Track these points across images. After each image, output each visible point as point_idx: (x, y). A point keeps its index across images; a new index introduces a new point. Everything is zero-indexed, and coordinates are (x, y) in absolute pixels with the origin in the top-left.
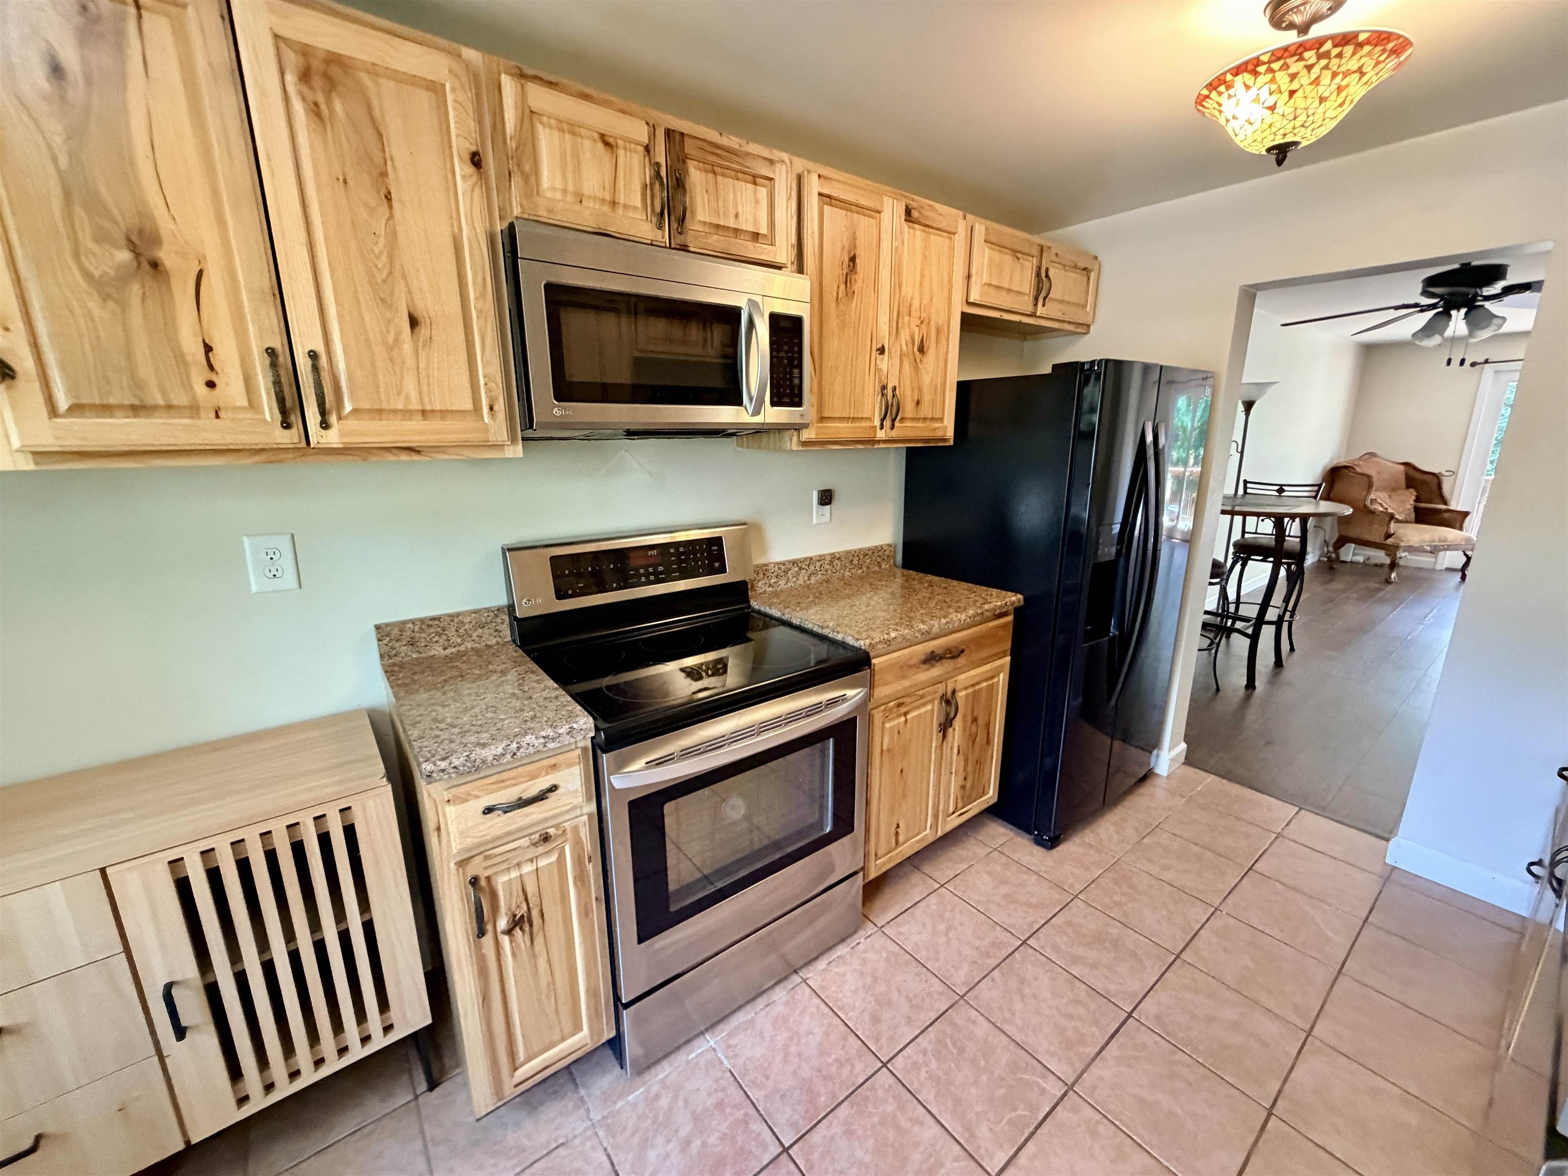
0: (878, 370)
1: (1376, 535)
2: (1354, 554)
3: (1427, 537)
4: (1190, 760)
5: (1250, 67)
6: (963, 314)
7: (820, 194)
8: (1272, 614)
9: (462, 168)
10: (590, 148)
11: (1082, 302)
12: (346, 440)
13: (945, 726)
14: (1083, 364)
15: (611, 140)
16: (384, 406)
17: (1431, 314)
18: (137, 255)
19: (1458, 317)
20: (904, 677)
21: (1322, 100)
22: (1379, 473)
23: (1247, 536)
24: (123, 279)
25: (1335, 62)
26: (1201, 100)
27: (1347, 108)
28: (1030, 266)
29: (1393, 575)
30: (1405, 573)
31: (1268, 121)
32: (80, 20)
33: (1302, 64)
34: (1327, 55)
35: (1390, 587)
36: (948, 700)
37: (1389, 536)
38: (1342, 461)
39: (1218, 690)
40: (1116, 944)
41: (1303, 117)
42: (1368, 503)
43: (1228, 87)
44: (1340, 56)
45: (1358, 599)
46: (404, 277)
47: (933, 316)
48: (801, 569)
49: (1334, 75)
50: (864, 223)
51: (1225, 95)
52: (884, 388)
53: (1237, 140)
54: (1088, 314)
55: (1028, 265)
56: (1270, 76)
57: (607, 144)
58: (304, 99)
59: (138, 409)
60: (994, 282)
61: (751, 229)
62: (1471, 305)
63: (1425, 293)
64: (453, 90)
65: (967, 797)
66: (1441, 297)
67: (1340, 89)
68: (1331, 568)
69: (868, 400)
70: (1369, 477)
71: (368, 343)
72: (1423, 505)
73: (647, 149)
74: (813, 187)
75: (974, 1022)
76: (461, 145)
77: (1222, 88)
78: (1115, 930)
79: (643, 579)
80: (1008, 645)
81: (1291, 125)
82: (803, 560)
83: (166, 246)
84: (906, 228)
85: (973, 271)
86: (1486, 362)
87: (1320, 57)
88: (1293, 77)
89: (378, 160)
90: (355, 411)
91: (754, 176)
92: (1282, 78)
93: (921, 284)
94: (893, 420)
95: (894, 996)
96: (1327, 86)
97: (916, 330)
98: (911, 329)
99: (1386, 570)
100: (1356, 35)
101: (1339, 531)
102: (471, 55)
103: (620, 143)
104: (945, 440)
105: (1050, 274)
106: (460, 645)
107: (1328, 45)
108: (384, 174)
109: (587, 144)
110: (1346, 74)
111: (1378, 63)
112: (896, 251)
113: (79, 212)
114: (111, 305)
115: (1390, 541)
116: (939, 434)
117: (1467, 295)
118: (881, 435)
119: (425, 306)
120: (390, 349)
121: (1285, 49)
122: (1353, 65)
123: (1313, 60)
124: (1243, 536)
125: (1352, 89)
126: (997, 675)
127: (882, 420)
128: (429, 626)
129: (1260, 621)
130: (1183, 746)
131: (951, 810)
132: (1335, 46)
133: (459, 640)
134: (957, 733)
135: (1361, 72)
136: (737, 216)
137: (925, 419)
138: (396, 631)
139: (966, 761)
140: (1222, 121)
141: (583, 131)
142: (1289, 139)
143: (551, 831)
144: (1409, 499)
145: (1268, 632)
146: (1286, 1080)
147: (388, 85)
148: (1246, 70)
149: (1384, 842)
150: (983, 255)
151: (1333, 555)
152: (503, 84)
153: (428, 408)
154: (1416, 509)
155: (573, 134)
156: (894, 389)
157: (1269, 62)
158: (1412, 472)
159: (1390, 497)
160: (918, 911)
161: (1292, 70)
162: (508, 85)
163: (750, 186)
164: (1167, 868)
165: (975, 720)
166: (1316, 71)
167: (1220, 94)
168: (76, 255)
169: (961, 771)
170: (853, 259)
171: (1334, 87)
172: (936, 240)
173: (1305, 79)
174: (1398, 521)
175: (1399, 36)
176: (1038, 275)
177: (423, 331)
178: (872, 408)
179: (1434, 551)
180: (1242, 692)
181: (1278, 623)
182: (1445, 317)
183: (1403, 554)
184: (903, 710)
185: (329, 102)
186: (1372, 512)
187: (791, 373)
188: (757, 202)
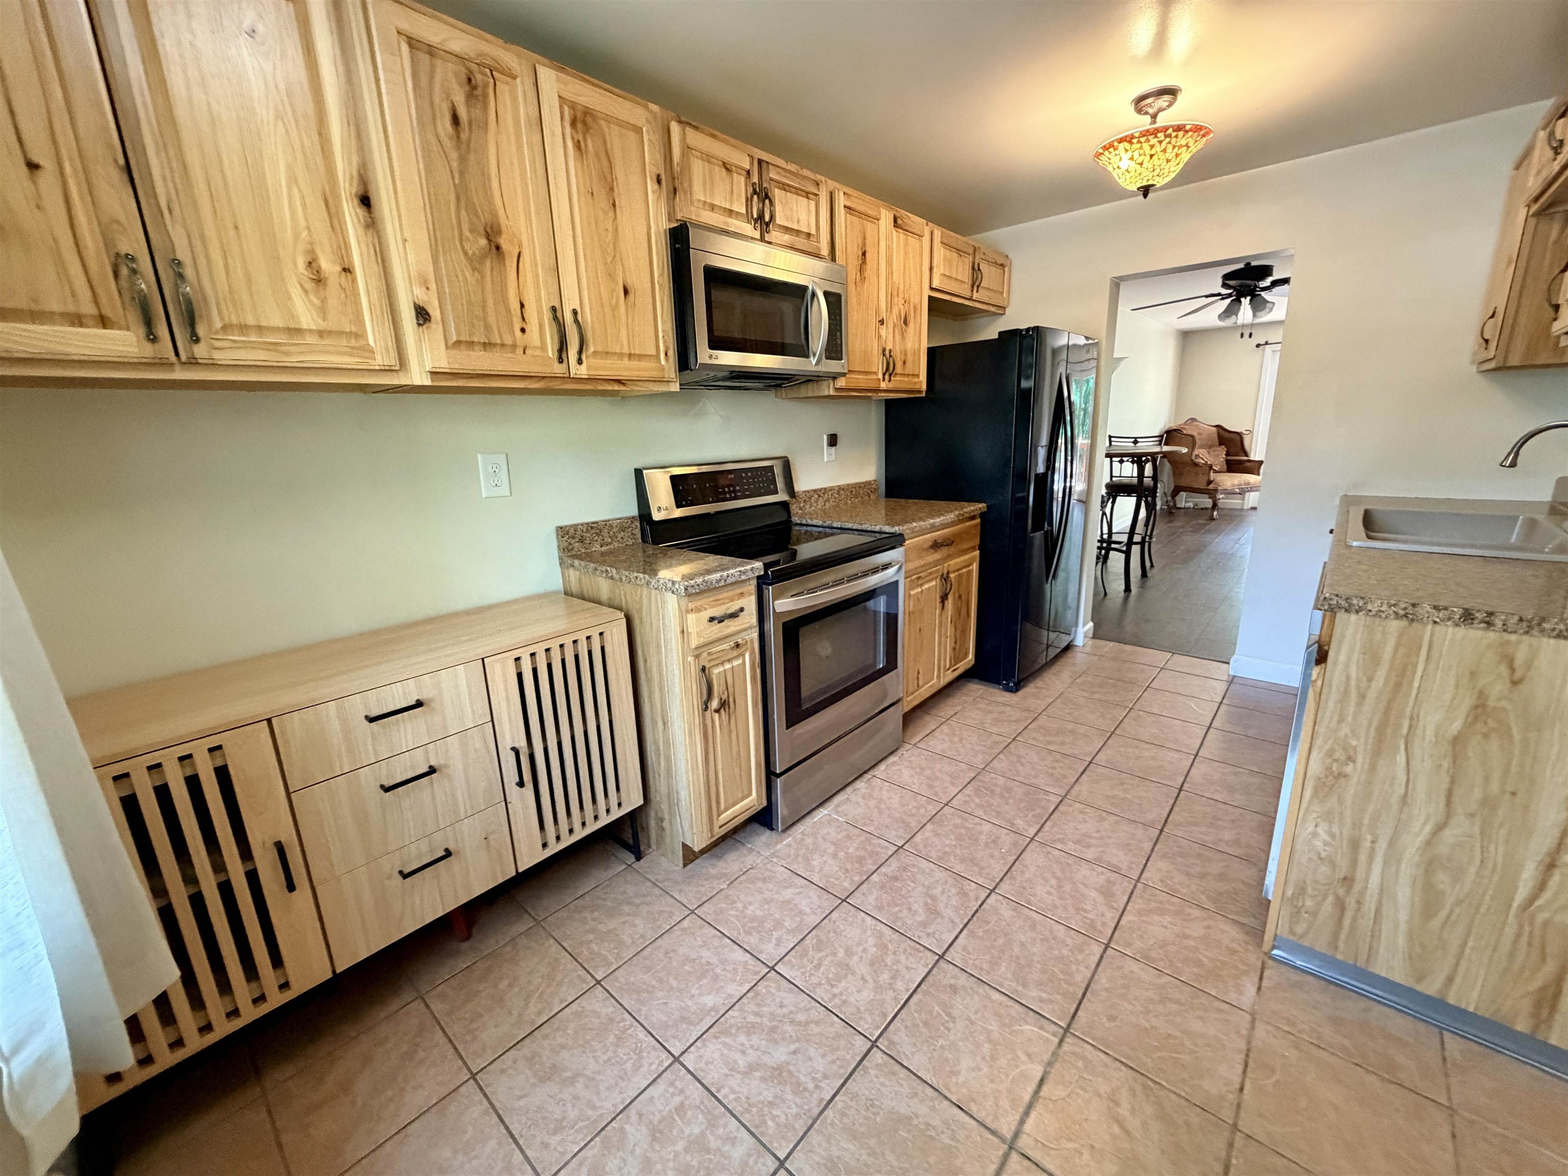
0: (880, 336)
1: (1200, 483)
2: (1186, 502)
3: (1236, 482)
4: (1097, 635)
5: (1129, 139)
6: (929, 297)
7: (845, 207)
8: (1137, 538)
9: (651, 186)
10: (719, 172)
11: (1001, 290)
12: (592, 373)
13: (944, 598)
14: (1021, 331)
15: (728, 167)
16: (610, 350)
17: (1228, 301)
18: (490, 241)
19: (1246, 301)
20: (920, 557)
21: (1168, 161)
22: (1200, 434)
23: (1114, 479)
24: (483, 258)
25: (1174, 140)
26: (1098, 155)
27: (1181, 166)
28: (968, 260)
29: (1215, 513)
30: (1222, 512)
31: (1138, 171)
32: (467, 88)
33: (1156, 140)
34: (1170, 136)
35: (1213, 523)
36: (945, 578)
37: (1210, 482)
38: (1173, 425)
39: (1106, 594)
40: (1072, 732)
41: (1157, 171)
42: (1193, 457)
43: (1115, 149)
44: (1176, 137)
45: (1193, 532)
46: (621, 260)
47: (912, 299)
48: (819, 496)
49: (1174, 147)
50: (870, 226)
51: (1113, 154)
52: (884, 350)
53: (1120, 182)
54: (1004, 299)
55: (967, 260)
56: (1139, 145)
57: (727, 169)
58: (573, 138)
59: (487, 346)
60: (947, 274)
61: (806, 230)
62: (1253, 294)
63: (1224, 285)
64: (648, 132)
65: (956, 659)
66: (1234, 288)
67: (1177, 155)
68: (1171, 513)
69: (875, 359)
70: (1193, 437)
71: (602, 306)
72: (1230, 458)
73: (748, 172)
74: (841, 201)
75: (996, 779)
76: (651, 170)
77: (1111, 150)
78: (1070, 726)
79: (728, 496)
80: (977, 541)
81: (1151, 175)
82: (820, 490)
83: (504, 236)
84: (894, 232)
85: (935, 265)
86: (1267, 343)
87: (1166, 136)
88: (1152, 147)
89: (609, 180)
90: (595, 352)
91: (808, 193)
92: (1146, 147)
93: (904, 274)
94: (890, 375)
95: (939, 774)
96: (1170, 154)
97: (902, 307)
98: (899, 307)
99: (1210, 511)
100: (1184, 126)
101: (1174, 482)
102: (654, 108)
103: (734, 168)
104: (920, 392)
105: (981, 268)
106: (610, 544)
107: (1170, 131)
108: (612, 189)
109: (717, 169)
110: (1180, 147)
111: (1196, 141)
112: (889, 248)
113: (463, 213)
114: (476, 274)
115: (1211, 486)
116: (917, 387)
117: (1250, 286)
118: (883, 385)
119: (632, 282)
120: (613, 310)
121: (1148, 131)
122: (1183, 142)
123: (1163, 138)
124: (1111, 479)
125: (1182, 156)
126: (971, 564)
127: (884, 374)
128: (592, 528)
129: (1130, 543)
130: (1091, 624)
131: (948, 666)
132: (1174, 131)
133: (610, 540)
134: (950, 603)
135: (1187, 146)
136: (798, 221)
137: (909, 375)
138: (572, 531)
139: (956, 628)
140: (1110, 168)
141: (714, 160)
142: (1150, 182)
143: (740, 641)
144: (1222, 452)
145: (1136, 549)
146: (1186, 776)
147: (615, 129)
148: (1125, 141)
149: (1226, 665)
150: (940, 253)
151: (1172, 504)
152: (672, 129)
153: (633, 352)
154: (1228, 462)
155: (709, 162)
156: (890, 351)
157: (1139, 137)
158: (1222, 432)
159: (1209, 453)
160: (937, 733)
161: (1151, 143)
162: (675, 127)
163: (806, 200)
164: (1094, 693)
165: (960, 597)
166: (1164, 144)
167: (1110, 153)
168: (461, 240)
169: (953, 635)
170: (864, 254)
171: (1174, 154)
172: (912, 240)
173: (1158, 148)
174: (1215, 472)
175: (1206, 128)
176: (973, 268)
177: (631, 296)
178: (878, 367)
179: (1242, 493)
180: (1122, 594)
181: (1142, 543)
182: (1237, 303)
183: (1221, 496)
184: (920, 582)
185: (585, 140)
186: (1196, 465)
187: (836, 335)
188: (809, 211)
